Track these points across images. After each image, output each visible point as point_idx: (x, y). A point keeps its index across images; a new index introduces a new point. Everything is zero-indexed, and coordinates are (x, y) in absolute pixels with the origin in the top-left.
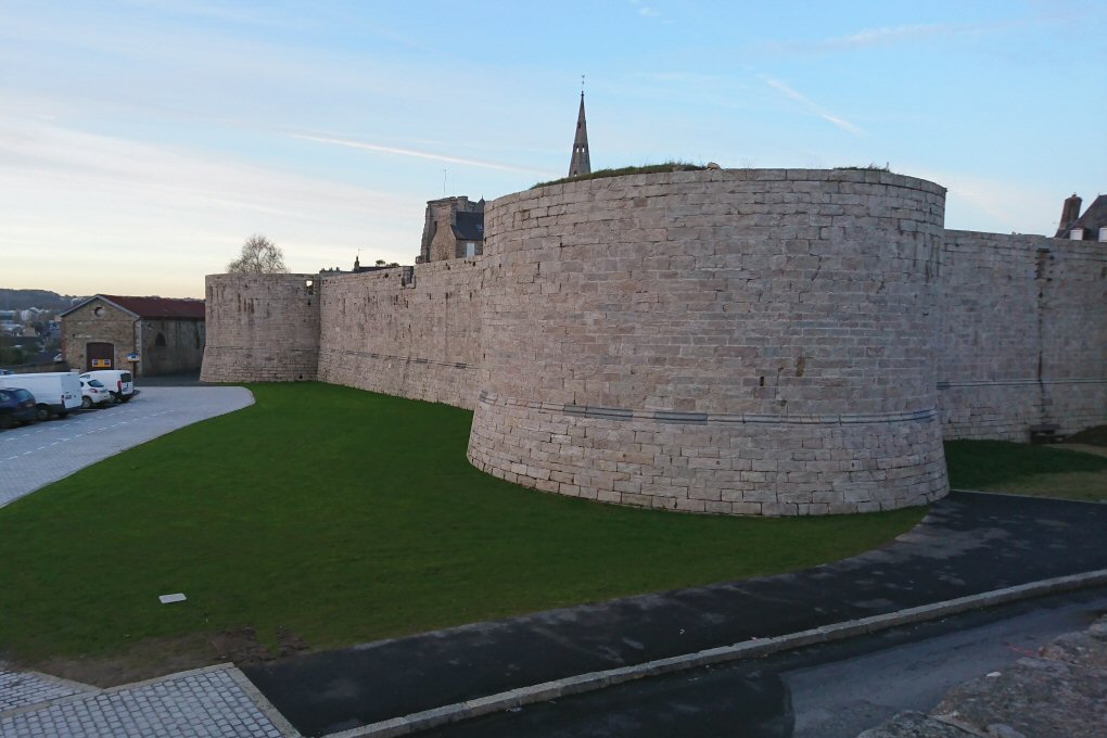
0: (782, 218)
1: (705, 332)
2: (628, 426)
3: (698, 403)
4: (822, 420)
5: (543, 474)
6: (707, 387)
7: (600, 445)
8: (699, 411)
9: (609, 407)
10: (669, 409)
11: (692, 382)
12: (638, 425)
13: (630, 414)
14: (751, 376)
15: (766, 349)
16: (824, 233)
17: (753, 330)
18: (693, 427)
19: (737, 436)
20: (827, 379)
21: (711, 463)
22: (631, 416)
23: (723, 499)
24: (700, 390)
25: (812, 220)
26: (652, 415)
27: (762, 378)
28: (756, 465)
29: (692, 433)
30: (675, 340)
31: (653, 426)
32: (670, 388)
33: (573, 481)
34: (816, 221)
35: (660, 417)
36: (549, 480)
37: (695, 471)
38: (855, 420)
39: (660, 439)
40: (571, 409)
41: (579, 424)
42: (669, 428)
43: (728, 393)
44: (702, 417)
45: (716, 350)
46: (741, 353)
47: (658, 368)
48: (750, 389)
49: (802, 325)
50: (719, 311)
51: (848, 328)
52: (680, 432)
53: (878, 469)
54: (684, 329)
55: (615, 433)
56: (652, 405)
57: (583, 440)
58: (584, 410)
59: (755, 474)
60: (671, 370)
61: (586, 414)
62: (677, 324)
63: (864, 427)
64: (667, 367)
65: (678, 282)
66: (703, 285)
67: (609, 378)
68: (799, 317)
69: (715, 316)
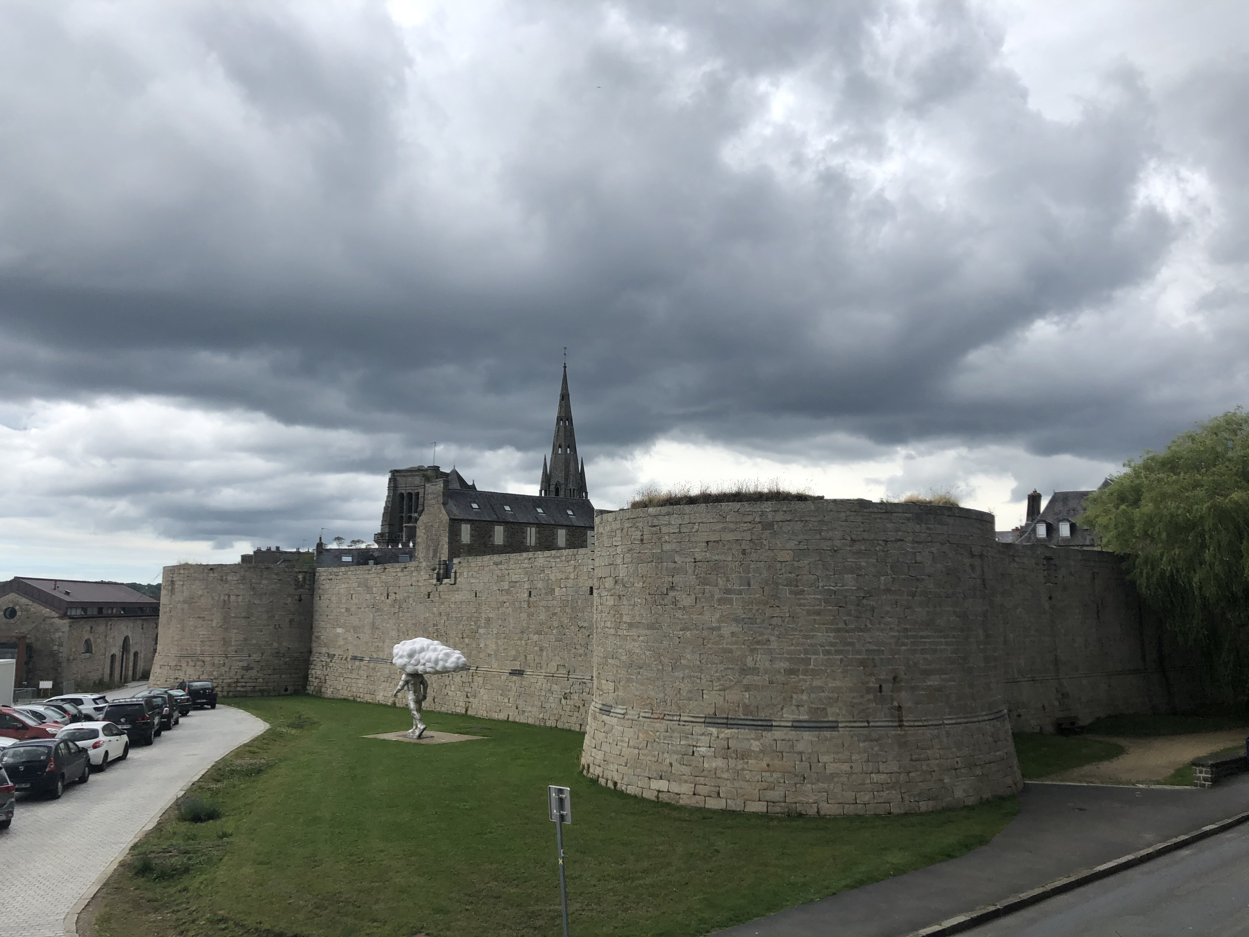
0: (886, 544)
1: (832, 644)
2: (769, 736)
3: (829, 710)
4: (930, 723)
5: (686, 789)
6: (836, 695)
7: (744, 755)
8: (831, 719)
9: (751, 718)
10: (806, 717)
11: (823, 692)
12: (778, 734)
13: (769, 723)
14: (871, 685)
15: (882, 659)
16: (919, 558)
17: (870, 643)
18: (828, 734)
19: (864, 741)
20: (931, 686)
21: (845, 767)
22: (772, 726)
23: (858, 802)
24: (830, 698)
25: (909, 547)
26: (789, 724)
27: (881, 686)
28: (882, 767)
29: (826, 739)
30: (806, 652)
31: (792, 735)
32: (805, 697)
33: (719, 794)
34: (912, 548)
35: (797, 726)
36: (694, 794)
37: (833, 776)
38: (954, 721)
39: (800, 747)
40: (712, 721)
41: (721, 736)
42: (807, 736)
43: (855, 701)
44: (835, 725)
45: (841, 660)
46: (862, 663)
47: (793, 678)
48: (871, 696)
49: (907, 637)
50: (841, 625)
51: (943, 640)
52: (816, 739)
53: (976, 765)
54: (813, 641)
55: (757, 743)
56: (789, 715)
57: (726, 751)
58: (725, 721)
59: (883, 777)
60: (805, 681)
61: (727, 725)
62: (806, 637)
63: (961, 727)
64: (801, 677)
65: (806, 599)
66: (827, 602)
67: (747, 688)
68: (906, 630)
69: (838, 630)
